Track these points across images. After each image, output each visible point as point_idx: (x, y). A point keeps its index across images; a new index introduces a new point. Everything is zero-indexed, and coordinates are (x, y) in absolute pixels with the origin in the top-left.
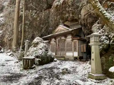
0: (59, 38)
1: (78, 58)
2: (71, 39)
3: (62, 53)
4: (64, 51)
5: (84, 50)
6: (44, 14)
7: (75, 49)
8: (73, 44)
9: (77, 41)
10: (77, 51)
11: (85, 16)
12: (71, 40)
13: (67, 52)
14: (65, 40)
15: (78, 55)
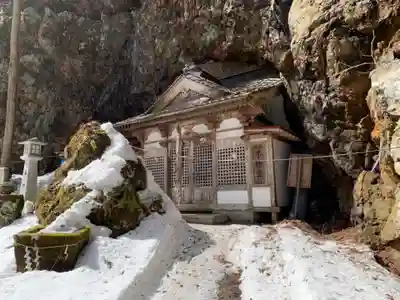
0: (183, 131)
1: (274, 216)
2: (241, 133)
3: (197, 193)
6: (106, 28)
7: (259, 175)
9: (266, 139)
10: (268, 185)
11: (311, 29)
12: (242, 137)
14: (211, 138)
15: (274, 203)
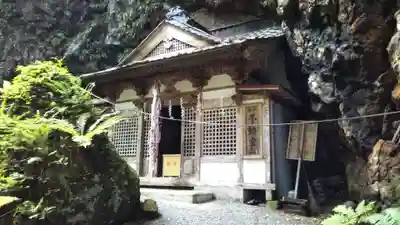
0: (163, 88)
1: (268, 195)
2: (232, 92)
4: (192, 153)
5: (302, 153)
9: (262, 100)
10: (263, 158)
12: (233, 97)
13: (205, 157)
15: (269, 179)
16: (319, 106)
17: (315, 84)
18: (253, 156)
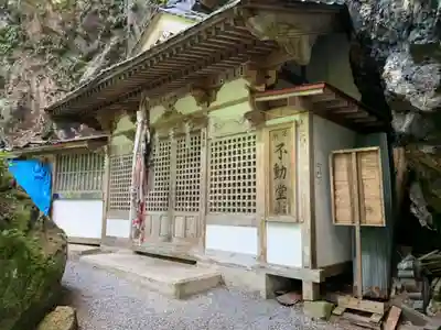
1: (308, 291)
2: (247, 107)
3: (179, 222)
4: (195, 206)
7: (281, 197)
8: (261, 148)
12: (247, 114)
13: (213, 216)
14: (200, 120)
15: (308, 260)
16: (408, 119)
17: (397, 75)
18: (282, 218)
